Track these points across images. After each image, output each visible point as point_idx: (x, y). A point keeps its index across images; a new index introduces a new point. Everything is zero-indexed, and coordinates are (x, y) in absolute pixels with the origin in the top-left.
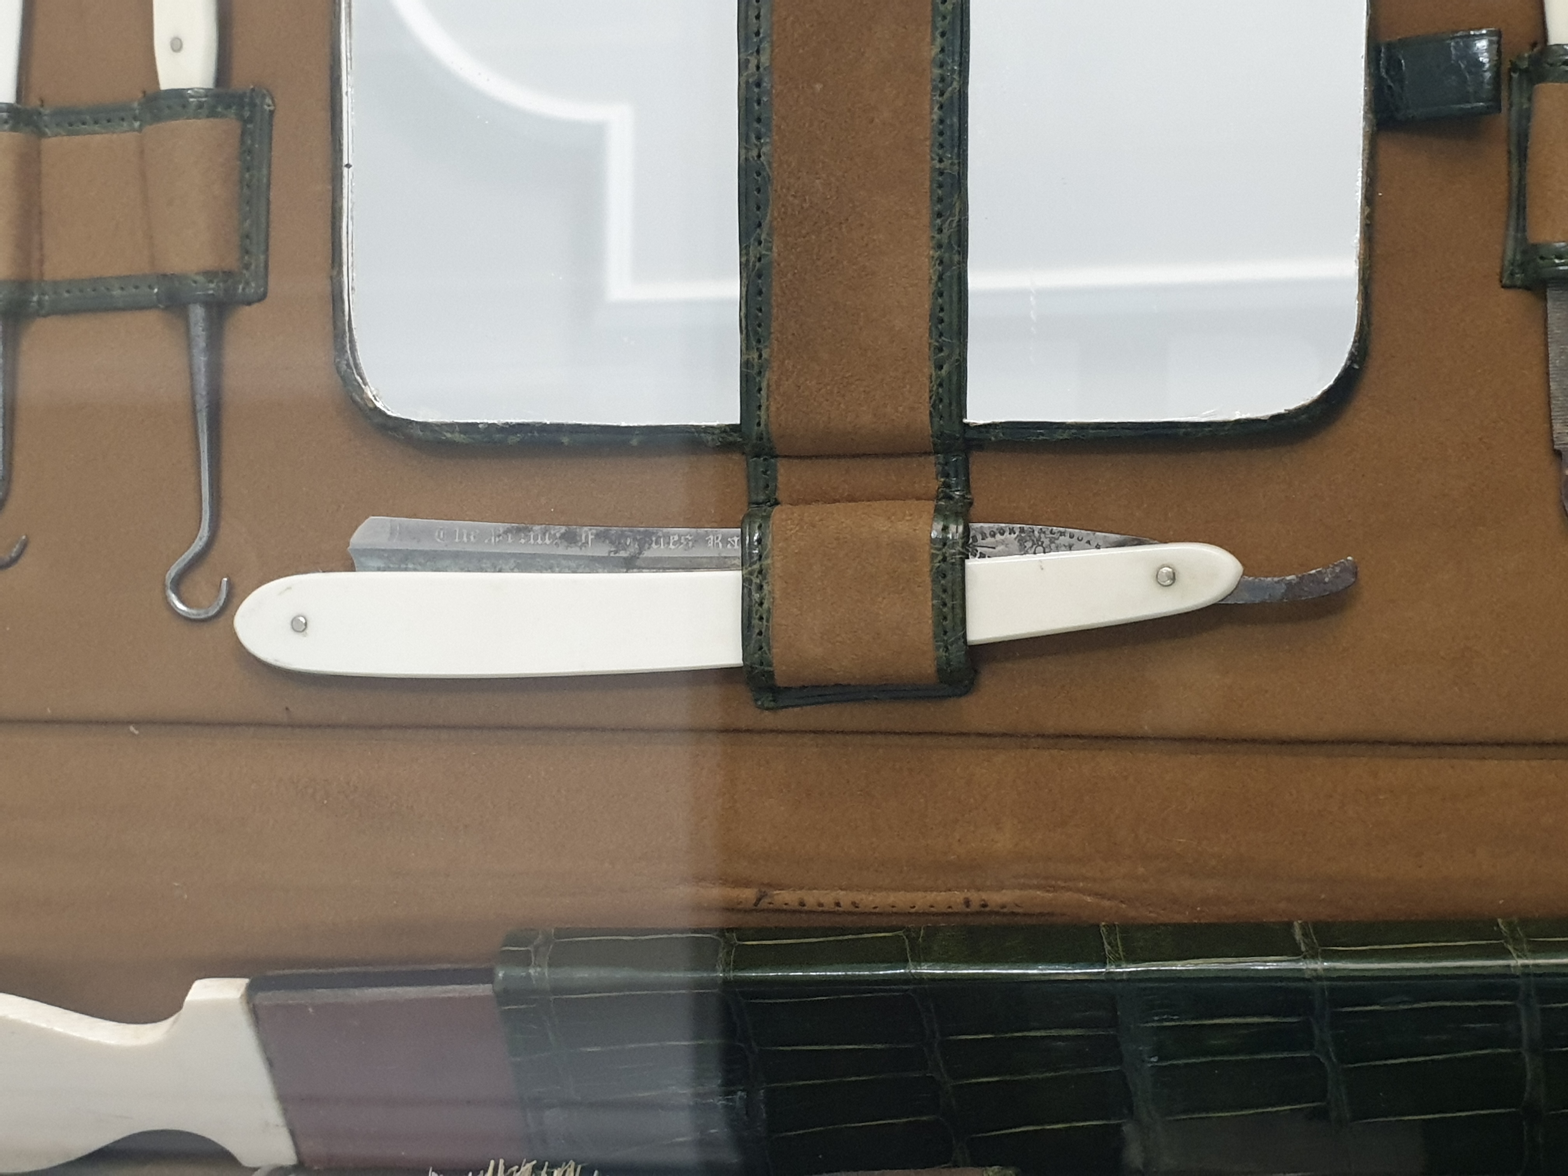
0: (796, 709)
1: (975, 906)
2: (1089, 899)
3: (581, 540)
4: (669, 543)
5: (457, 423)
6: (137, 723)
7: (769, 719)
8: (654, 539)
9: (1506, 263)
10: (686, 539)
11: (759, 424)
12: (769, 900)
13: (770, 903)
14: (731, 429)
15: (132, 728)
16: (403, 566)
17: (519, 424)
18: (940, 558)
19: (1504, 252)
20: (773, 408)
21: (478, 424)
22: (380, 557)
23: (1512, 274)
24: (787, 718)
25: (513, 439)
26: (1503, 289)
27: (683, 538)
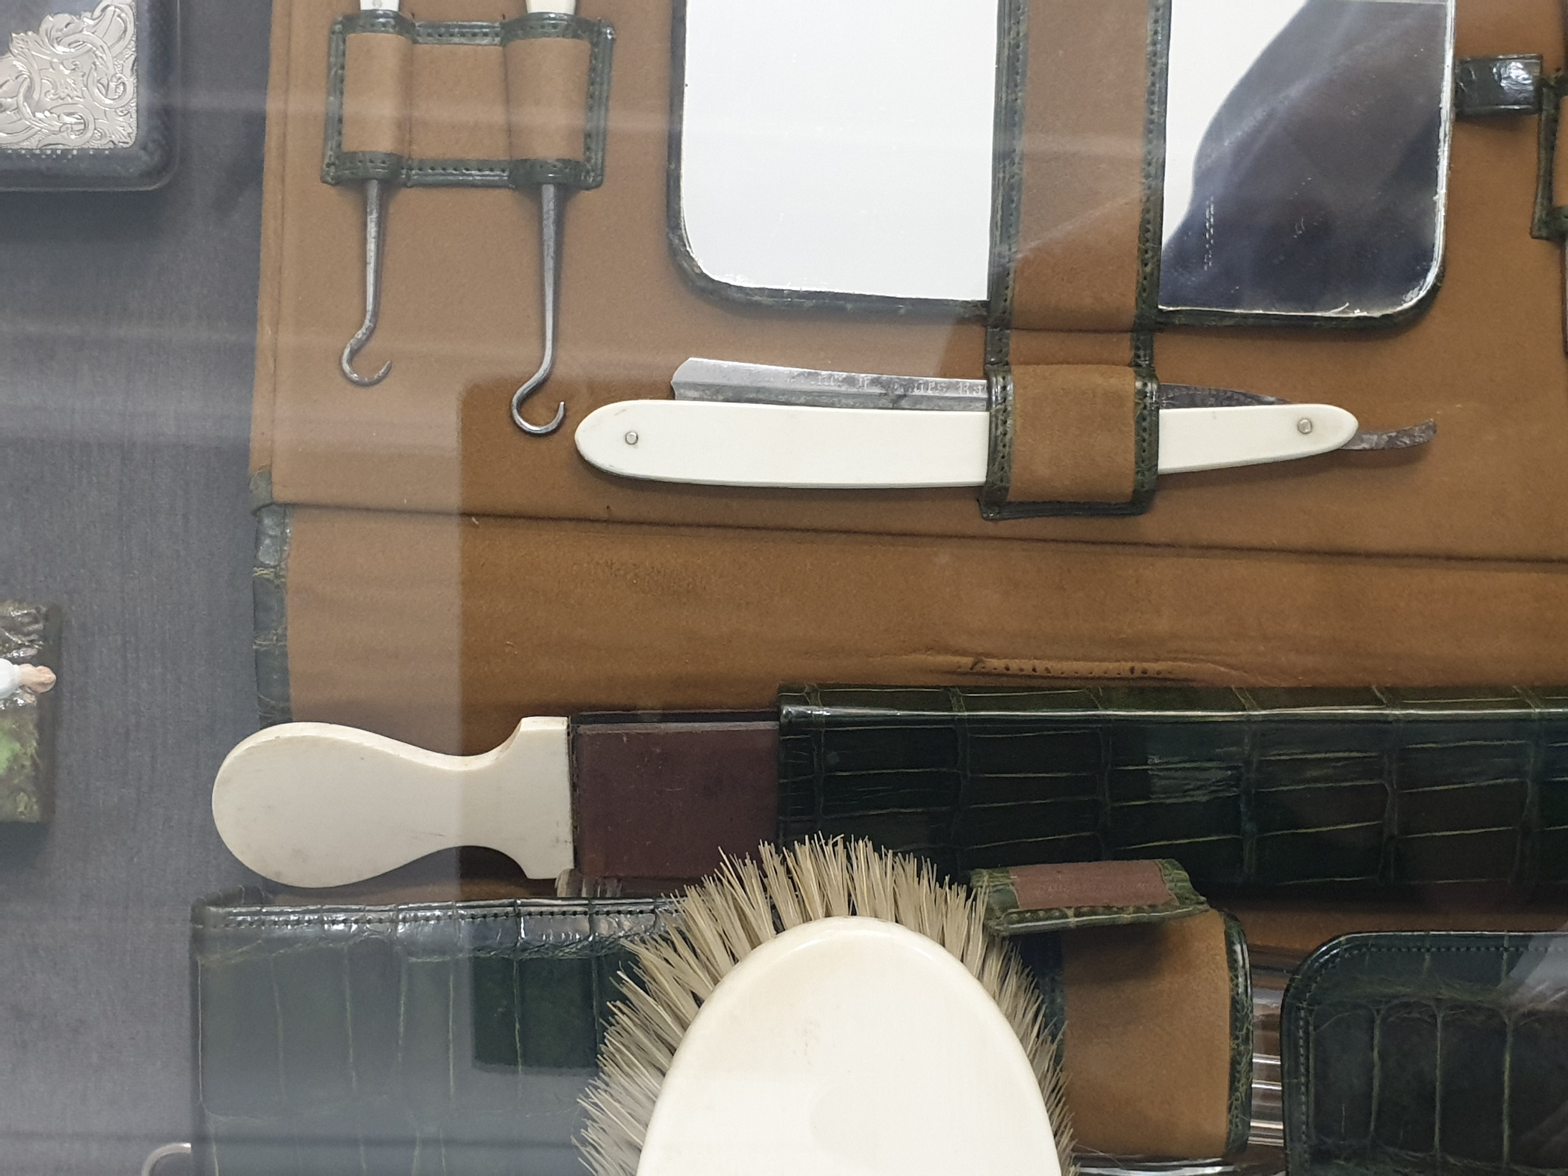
0: (1013, 521)
1: (1138, 673)
2: (1222, 669)
3: (859, 383)
4: (927, 389)
5: (767, 289)
6: (477, 515)
7: (990, 528)
8: (916, 385)
9: (1536, 220)
10: (941, 386)
11: (1006, 300)
12: (983, 666)
13: (984, 668)
14: (981, 305)
15: (474, 519)
16: (715, 397)
17: (816, 292)
18: (1142, 406)
19: (1534, 213)
20: (1017, 289)
21: (783, 290)
22: (696, 389)
23: (1539, 229)
24: (1006, 527)
25: (809, 303)
26: (1533, 240)
27: (939, 385)
